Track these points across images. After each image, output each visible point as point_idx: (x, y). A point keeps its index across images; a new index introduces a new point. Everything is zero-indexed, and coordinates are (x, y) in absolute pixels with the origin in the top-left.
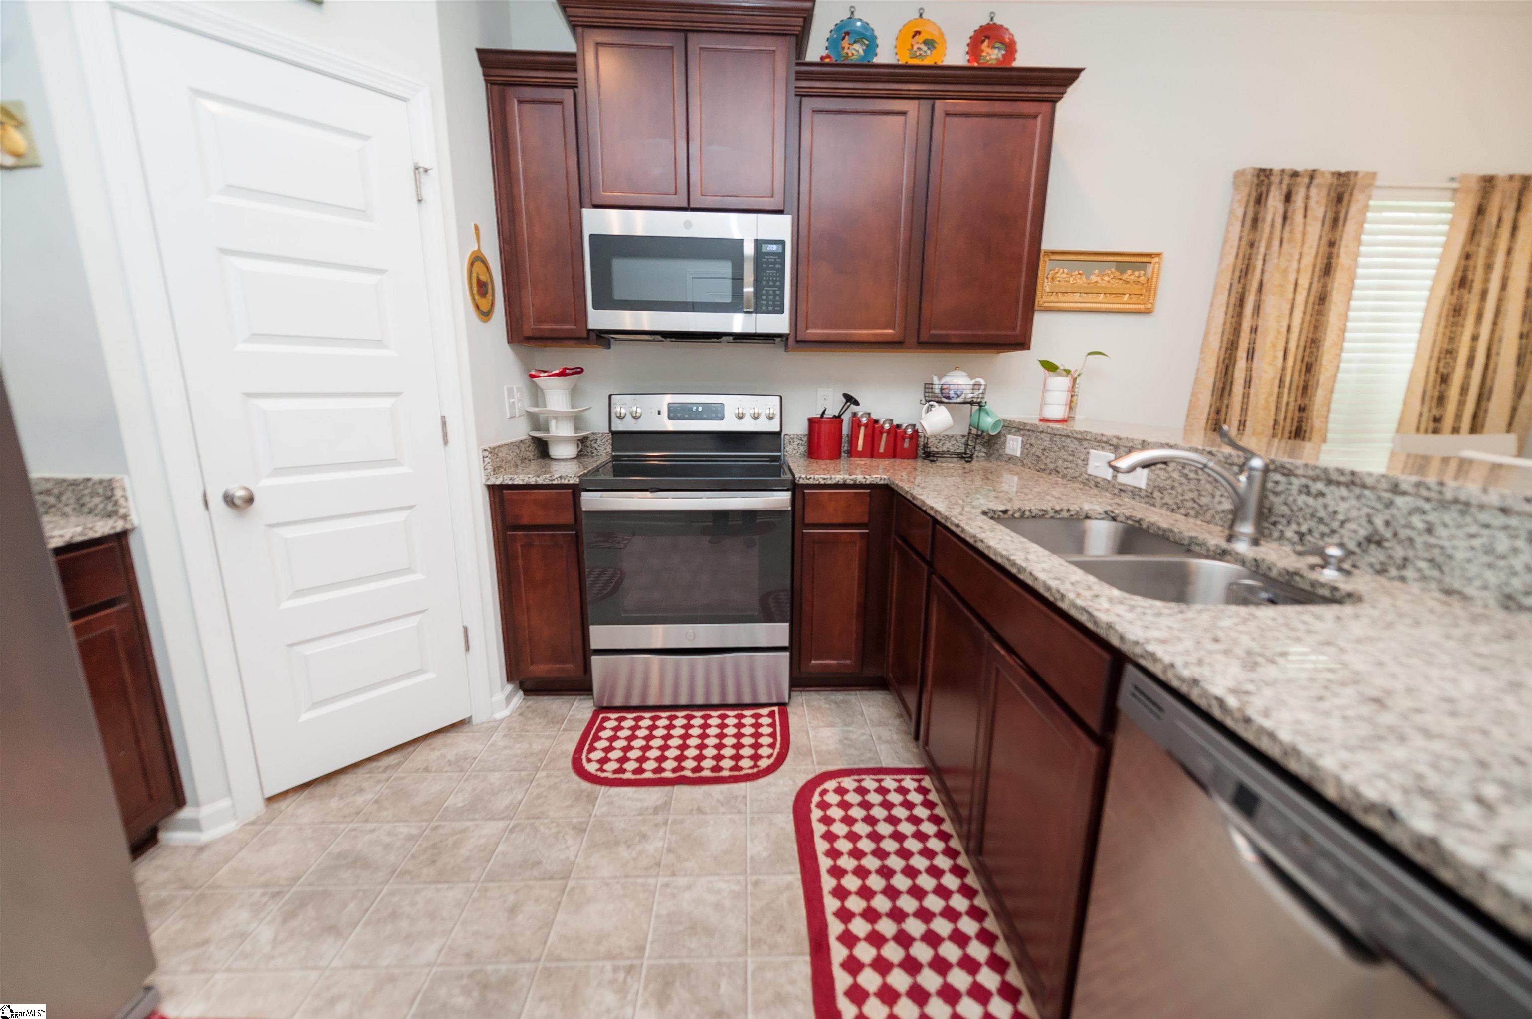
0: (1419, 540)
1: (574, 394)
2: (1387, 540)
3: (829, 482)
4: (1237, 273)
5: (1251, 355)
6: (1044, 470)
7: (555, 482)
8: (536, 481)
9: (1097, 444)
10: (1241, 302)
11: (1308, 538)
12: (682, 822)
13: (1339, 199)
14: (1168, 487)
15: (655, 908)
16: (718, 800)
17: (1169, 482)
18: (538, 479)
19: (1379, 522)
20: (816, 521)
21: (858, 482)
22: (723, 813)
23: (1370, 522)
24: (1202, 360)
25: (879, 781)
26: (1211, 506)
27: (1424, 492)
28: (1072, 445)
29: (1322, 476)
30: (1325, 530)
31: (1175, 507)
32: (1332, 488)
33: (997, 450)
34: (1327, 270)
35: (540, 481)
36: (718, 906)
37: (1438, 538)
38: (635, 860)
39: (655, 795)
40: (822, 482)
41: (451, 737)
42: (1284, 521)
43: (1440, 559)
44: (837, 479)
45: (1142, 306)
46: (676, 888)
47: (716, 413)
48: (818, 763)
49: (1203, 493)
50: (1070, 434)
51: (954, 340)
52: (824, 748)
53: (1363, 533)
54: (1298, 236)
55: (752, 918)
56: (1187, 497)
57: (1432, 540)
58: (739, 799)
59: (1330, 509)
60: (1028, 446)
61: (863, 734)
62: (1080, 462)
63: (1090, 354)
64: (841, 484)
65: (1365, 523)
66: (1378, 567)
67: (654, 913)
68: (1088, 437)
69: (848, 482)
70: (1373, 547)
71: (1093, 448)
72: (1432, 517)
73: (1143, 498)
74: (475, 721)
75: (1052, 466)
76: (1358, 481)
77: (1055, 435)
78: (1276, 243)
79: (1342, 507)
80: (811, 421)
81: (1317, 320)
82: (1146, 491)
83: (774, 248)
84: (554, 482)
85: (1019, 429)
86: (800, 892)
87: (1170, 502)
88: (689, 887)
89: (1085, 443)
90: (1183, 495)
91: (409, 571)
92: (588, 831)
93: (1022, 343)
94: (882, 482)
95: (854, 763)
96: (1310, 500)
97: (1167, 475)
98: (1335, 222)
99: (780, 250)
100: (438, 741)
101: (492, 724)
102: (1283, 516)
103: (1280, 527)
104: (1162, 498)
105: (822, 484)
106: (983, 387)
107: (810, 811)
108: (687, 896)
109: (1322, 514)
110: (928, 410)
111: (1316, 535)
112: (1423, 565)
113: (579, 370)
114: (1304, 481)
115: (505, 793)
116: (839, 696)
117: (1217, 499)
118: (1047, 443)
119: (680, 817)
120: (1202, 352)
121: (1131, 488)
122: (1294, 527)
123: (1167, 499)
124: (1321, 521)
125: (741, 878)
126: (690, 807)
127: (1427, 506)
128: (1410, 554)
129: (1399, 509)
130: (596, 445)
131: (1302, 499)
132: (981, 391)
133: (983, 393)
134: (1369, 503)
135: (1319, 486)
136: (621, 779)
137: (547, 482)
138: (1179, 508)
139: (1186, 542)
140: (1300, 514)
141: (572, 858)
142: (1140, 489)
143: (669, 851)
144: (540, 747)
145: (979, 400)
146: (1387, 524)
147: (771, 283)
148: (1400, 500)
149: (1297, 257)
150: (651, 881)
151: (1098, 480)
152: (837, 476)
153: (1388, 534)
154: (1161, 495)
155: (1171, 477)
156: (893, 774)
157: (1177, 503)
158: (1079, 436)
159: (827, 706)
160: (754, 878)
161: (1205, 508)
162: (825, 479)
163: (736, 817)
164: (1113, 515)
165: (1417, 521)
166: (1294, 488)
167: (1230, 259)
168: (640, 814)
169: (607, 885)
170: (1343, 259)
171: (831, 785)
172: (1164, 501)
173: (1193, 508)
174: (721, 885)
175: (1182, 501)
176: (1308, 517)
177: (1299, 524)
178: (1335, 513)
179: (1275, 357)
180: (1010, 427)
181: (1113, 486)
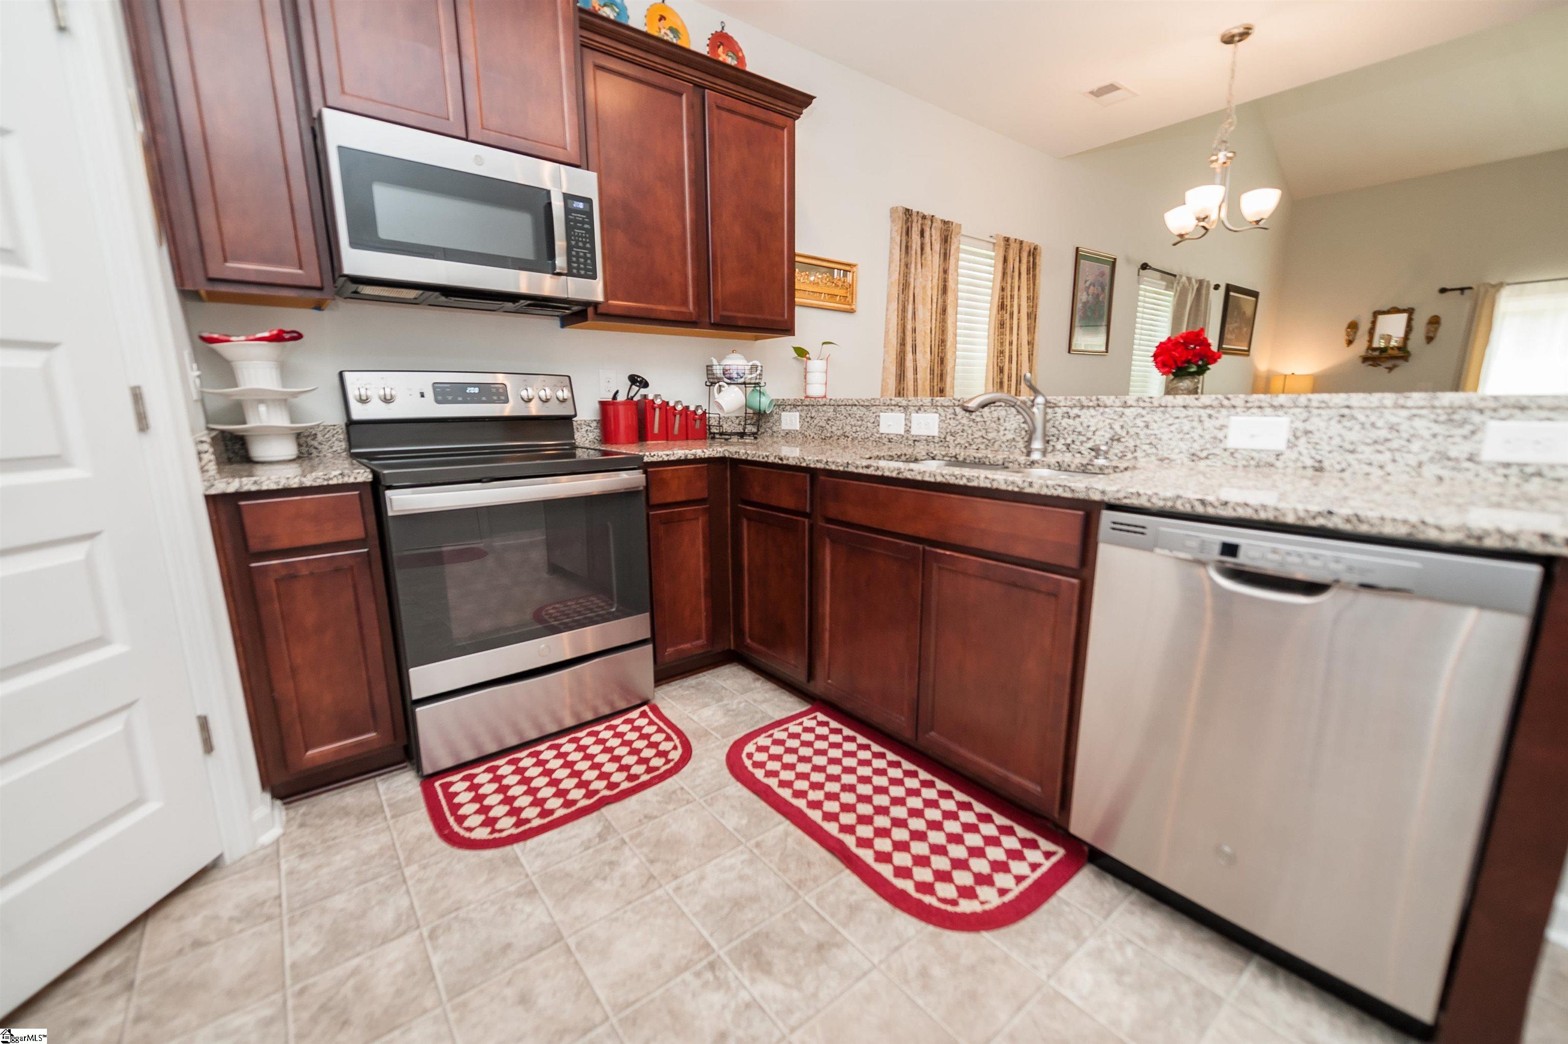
0: (1142, 434)
1: (284, 370)
2: (1124, 437)
3: (672, 458)
4: (901, 287)
5: (914, 351)
6: (831, 437)
7: (334, 482)
8: (301, 482)
9: (886, 408)
10: (904, 310)
11: (1073, 446)
12: (639, 834)
13: (946, 241)
14: (959, 431)
15: (686, 910)
16: (659, 802)
17: (959, 427)
18: (304, 479)
19: (1117, 427)
20: (662, 501)
21: (698, 457)
22: (675, 809)
23: (1111, 428)
24: (886, 352)
25: (801, 724)
26: (997, 438)
27: (1142, 404)
28: (859, 412)
29: (1078, 404)
30: (1084, 439)
31: (967, 445)
32: (1085, 411)
33: (771, 428)
34: (945, 290)
35: (308, 482)
36: (742, 878)
37: (1152, 430)
38: (623, 885)
39: (586, 826)
40: (666, 459)
41: (199, 893)
42: (1055, 439)
43: (1155, 442)
44: (679, 455)
45: (848, 307)
46: (689, 885)
47: (496, 394)
48: (723, 737)
49: (989, 430)
50: (857, 403)
51: (740, 323)
52: (716, 724)
53: (1108, 436)
54: (930, 263)
55: (779, 870)
56: (976, 436)
57: (1149, 432)
58: (679, 792)
59: (1085, 425)
60: (809, 419)
61: (740, 703)
62: (869, 425)
63: (824, 343)
64: (682, 460)
65: (1108, 430)
66: (1120, 455)
67: (690, 916)
68: (877, 403)
69: (690, 457)
70: (1115, 443)
71: (881, 411)
72: (1148, 418)
73: (938, 443)
74: (228, 859)
75: (839, 433)
76: (1101, 404)
77: (839, 406)
78: (919, 266)
79: (1092, 422)
80: (604, 405)
81: (943, 326)
82: (940, 438)
83: (581, 205)
84: (331, 482)
85: (795, 406)
86: (799, 833)
87: (962, 442)
88: (702, 878)
89: (874, 409)
90: (972, 435)
91: (100, 642)
92: (539, 888)
93: (787, 329)
94: (718, 455)
95: (753, 726)
96: (1071, 421)
97: (957, 422)
98: (945, 256)
99: (588, 209)
100: (180, 906)
101: (262, 852)
102: (1053, 436)
103: (1051, 443)
104: (954, 440)
105: (666, 461)
106: (759, 368)
107: (753, 775)
108: (706, 885)
109: (1080, 429)
110: (720, 391)
111: (1078, 443)
112: (1146, 447)
113: (295, 335)
114: (1065, 409)
115: (376, 909)
116: (692, 681)
117: (1002, 433)
118: (831, 414)
119: (635, 831)
120: (885, 347)
121: (924, 438)
122: (1062, 441)
123: (959, 440)
124: (1080, 433)
125: (741, 848)
126: (637, 819)
127: (1144, 412)
128: (1138, 442)
129: (1127, 416)
130: (315, 443)
131: (1065, 422)
132: (758, 372)
133: (760, 375)
134: (1111, 417)
135: (1076, 411)
136: (530, 829)
137: (319, 482)
138: (971, 445)
139: (1000, 463)
140: (1065, 432)
141: (547, 920)
142: (933, 437)
143: (652, 862)
144: (376, 847)
145: (757, 381)
146: (1122, 427)
147: (581, 244)
148: (1127, 411)
149: (930, 278)
150: (659, 893)
151: (890, 436)
152: (679, 451)
153: (1124, 433)
154: (953, 438)
155: (960, 423)
156: (792, 721)
157: (968, 442)
158: (867, 404)
159: (687, 692)
160: (753, 842)
161: (993, 441)
162: (668, 455)
163: (690, 806)
164: (932, 455)
165: (1139, 422)
166: (1059, 415)
167: (895, 276)
168: (587, 848)
169: (616, 919)
170: (951, 284)
171: (750, 748)
172: (956, 442)
173: (983, 443)
174: (728, 862)
175: (973, 440)
176: (1070, 433)
177: (1065, 439)
178: (1088, 426)
179: (925, 352)
180: (781, 405)
181: (907, 439)
